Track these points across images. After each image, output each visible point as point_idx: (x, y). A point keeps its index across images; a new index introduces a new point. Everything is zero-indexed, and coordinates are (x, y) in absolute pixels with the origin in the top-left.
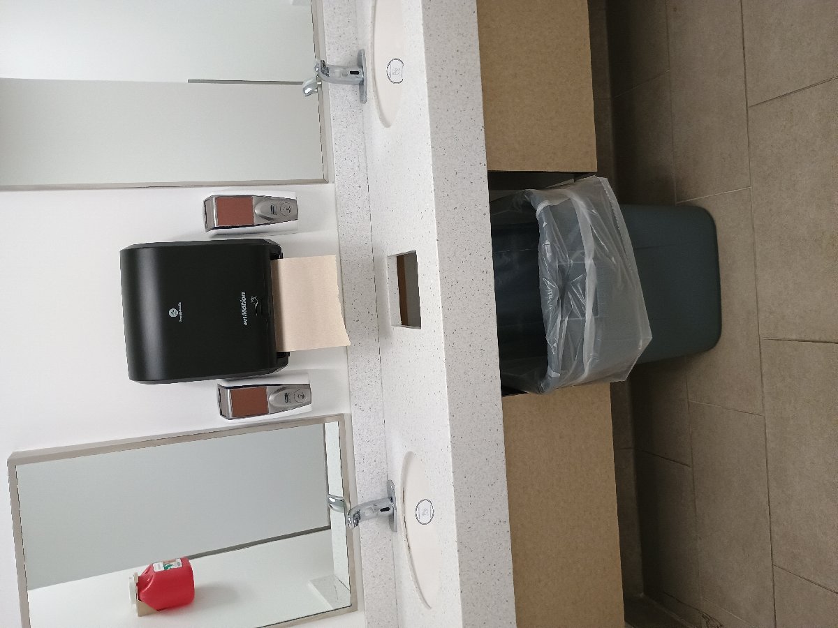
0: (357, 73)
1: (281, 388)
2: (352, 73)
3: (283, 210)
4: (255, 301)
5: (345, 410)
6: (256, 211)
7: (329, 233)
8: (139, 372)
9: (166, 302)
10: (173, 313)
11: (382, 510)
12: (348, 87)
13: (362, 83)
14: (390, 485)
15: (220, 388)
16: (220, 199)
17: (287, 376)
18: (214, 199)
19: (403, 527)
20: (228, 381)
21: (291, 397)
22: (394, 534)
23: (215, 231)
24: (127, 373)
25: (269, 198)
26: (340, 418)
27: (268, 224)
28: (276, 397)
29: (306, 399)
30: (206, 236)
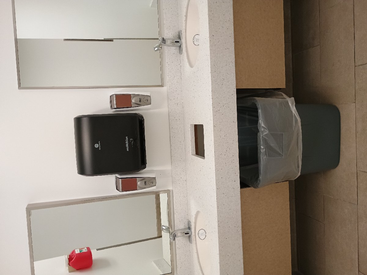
0: (178, 42)
1: (143, 179)
2: (176, 42)
3: (145, 100)
4: (132, 141)
5: (170, 188)
6: (133, 101)
7: (164, 109)
8: (82, 171)
9: (93, 141)
10: (97, 146)
11: (186, 234)
12: (174, 48)
13: (180, 47)
14: (189, 223)
15: (117, 178)
16: (117, 96)
17: (146, 173)
18: (114, 95)
19: (195, 241)
20: (120, 175)
21: (147, 183)
22: (191, 244)
23: (114, 110)
24: (77, 171)
25: (138, 95)
26: (168, 192)
27: (137, 106)
28: (141, 183)
29: (154, 184)
30: (111, 112)
